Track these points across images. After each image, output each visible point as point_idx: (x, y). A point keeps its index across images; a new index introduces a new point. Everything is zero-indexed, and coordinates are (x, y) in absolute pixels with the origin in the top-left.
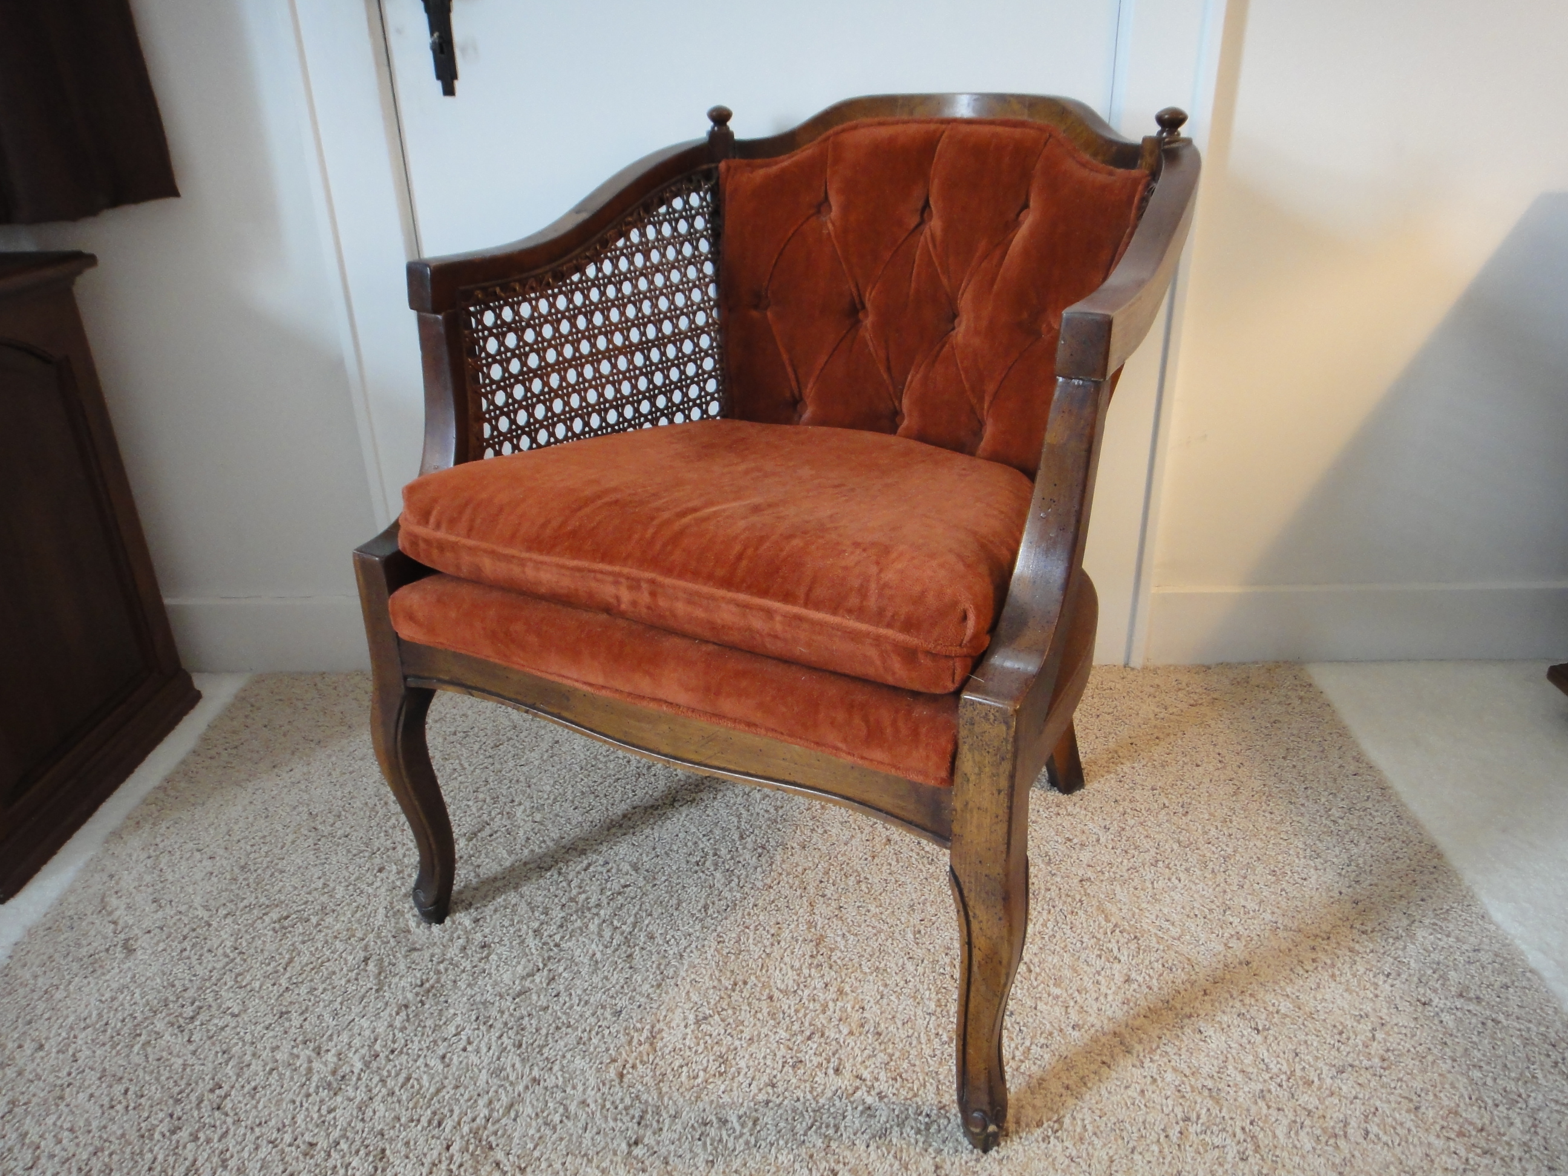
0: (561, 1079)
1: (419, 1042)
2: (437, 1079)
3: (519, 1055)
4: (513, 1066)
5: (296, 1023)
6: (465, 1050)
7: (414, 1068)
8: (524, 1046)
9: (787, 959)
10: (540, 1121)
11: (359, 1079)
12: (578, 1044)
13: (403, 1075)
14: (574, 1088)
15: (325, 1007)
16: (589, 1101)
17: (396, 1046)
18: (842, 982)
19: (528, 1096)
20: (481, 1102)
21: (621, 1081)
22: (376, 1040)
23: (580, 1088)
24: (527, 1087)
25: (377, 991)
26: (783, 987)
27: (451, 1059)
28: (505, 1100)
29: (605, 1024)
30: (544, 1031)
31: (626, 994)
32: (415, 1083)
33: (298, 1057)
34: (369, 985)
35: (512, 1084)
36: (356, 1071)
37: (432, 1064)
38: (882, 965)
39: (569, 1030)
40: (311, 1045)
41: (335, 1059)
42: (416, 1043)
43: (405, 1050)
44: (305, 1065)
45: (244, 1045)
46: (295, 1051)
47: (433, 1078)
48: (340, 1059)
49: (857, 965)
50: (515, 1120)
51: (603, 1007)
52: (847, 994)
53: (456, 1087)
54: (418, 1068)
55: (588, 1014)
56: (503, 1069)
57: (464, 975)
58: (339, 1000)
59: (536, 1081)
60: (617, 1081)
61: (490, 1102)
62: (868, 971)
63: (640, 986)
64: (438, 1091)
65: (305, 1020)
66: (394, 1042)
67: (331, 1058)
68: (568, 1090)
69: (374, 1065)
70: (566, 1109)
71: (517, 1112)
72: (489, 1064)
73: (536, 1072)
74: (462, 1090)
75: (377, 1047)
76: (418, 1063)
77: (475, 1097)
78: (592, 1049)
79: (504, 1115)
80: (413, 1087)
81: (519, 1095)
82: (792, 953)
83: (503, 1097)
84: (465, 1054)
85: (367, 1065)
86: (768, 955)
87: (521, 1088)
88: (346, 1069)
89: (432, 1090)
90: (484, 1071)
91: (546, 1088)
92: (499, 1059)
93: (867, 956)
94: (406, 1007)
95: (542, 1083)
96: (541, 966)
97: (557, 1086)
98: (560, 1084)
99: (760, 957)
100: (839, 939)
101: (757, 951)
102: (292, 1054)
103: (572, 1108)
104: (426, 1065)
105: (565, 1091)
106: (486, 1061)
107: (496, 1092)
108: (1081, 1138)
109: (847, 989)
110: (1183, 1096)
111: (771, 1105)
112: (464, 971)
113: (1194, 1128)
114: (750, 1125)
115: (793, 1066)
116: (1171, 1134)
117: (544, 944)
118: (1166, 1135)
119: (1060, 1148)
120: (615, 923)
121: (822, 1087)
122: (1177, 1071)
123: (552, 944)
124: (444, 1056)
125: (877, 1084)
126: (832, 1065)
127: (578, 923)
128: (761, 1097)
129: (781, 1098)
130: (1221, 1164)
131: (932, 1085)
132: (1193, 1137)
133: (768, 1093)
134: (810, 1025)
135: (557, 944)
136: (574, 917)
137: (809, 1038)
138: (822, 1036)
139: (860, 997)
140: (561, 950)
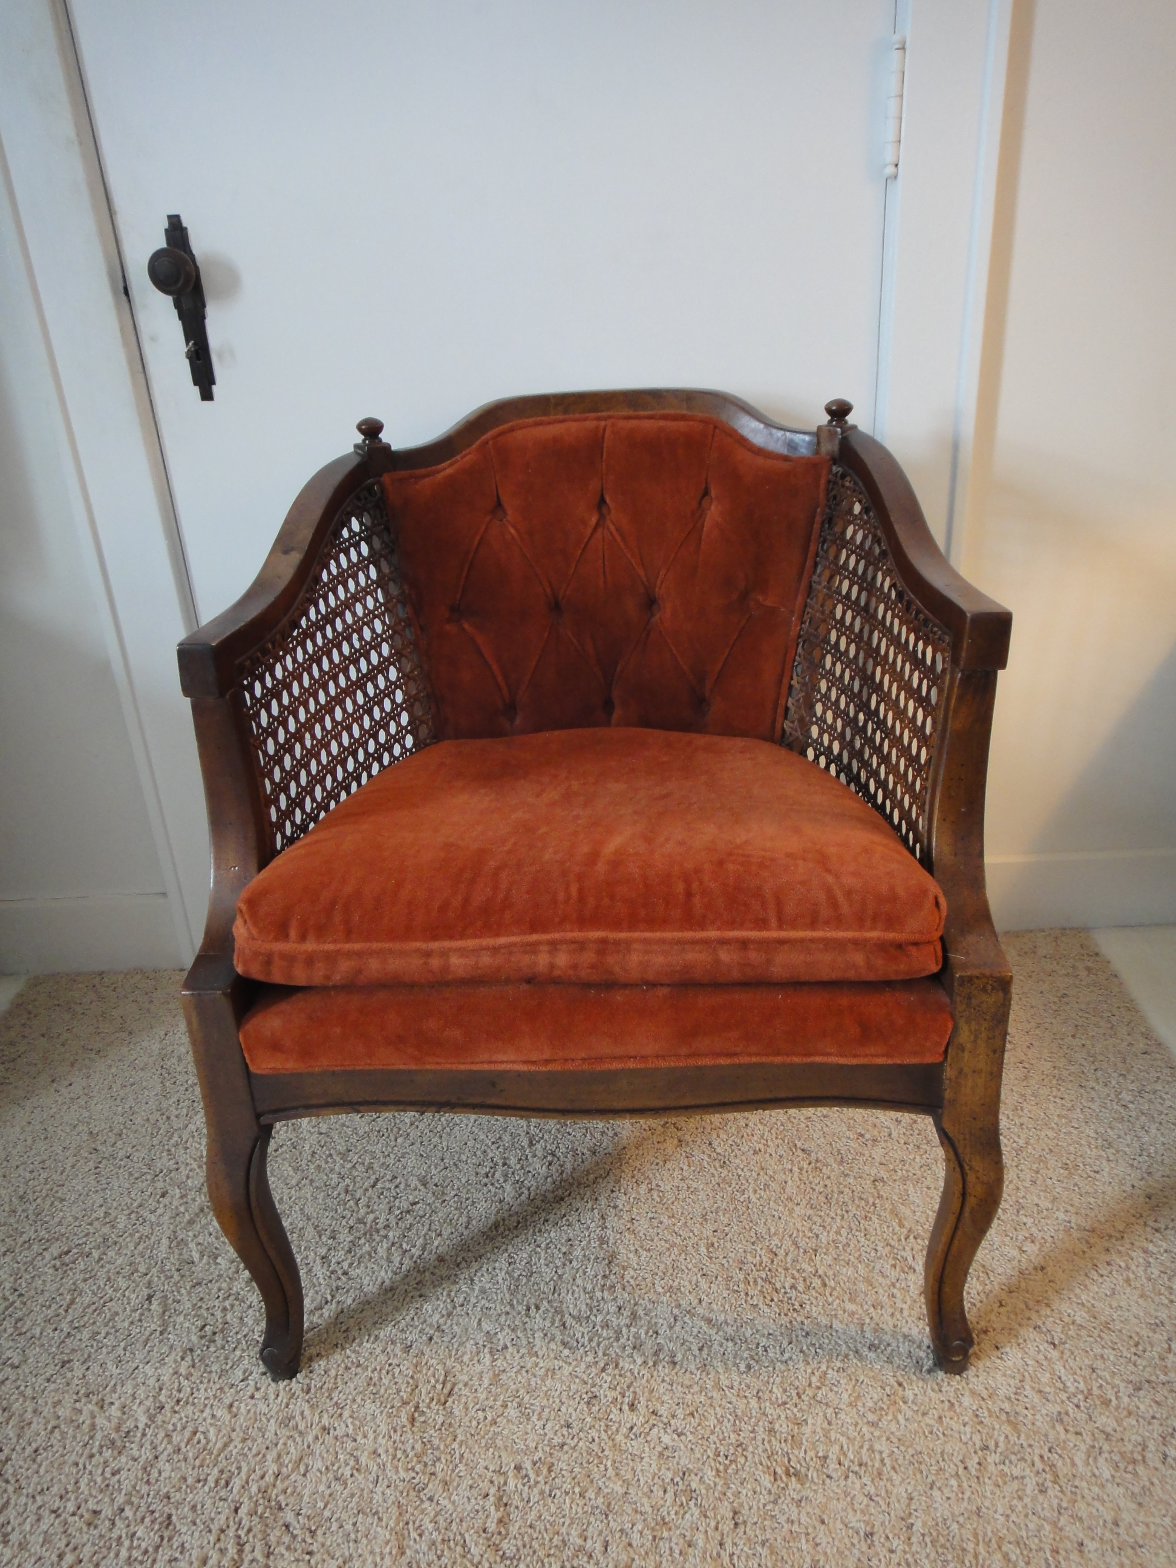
0: (351, 1427)
1: (206, 1390)
2: (224, 1432)
3: (308, 1401)
4: (302, 1413)
5: (79, 1373)
6: (252, 1397)
7: (200, 1420)
8: (313, 1391)
9: (579, 1281)
10: (331, 1475)
11: (144, 1435)
12: (369, 1385)
13: (190, 1429)
14: (365, 1437)
15: (108, 1353)
16: (380, 1451)
17: (181, 1395)
18: (636, 1304)
19: (317, 1448)
20: (271, 1456)
21: (413, 1425)
22: (161, 1389)
23: (371, 1436)
24: (317, 1438)
25: (161, 1333)
26: (575, 1313)
27: (239, 1408)
28: (294, 1453)
29: (395, 1361)
30: (333, 1373)
31: (416, 1327)
32: (202, 1437)
33: (80, 1411)
34: (153, 1327)
35: (301, 1433)
36: (141, 1426)
37: (219, 1414)
38: (676, 1283)
39: (359, 1370)
40: (95, 1399)
41: (119, 1414)
42: (202, 1391)
43: (191, 1399)
44: (88, 1422)
45: (25, 1401)
46: (78, 1405)
47: (220, 1431)
48: (124, 1413)
49: (650, 1285)
50: (304, 1475)
51: (393, 1342)
52: (640, 1318)
53: (244, 1440)
54: (205, 1420)
55: (378, 1351)
56: (291, 1418)
57: (250, 1311)
58: (122, 1344)
59: (325, 1429)
60: (409, 1426)
61: (279, 1456)
62: (661, 1290)
63: (431, 1316)
64: (226, 1445)
65: (88, 1369)
66: (179, 1391)
67: (115, 1411)
68: (359, 1438)
69: (159, 1418)
70: (357, 1461)
71: (307, 1466)
72: (277, 1413)
73: (325, 1421)
74: (249, 1443)
75: (162, 1398)
76: (204, 1415)
77: (264, 1451)
78: (382, 1391)
79: (293, 1471)
80: (199, 1442)
81: (309, 1447)
82: (585, 1273)
83: (292, 1450)
84: (253, 1402)
85: (152, 1418)
86: (560, 1277)
87: (310, 1438)
88: (130, 1424)
89: (219, 1445)
90: (272, 1421)
91: (336, 1438)
92: (287, 1406)
93: (660, 1274)
94: (191, 1350)
95: (332, 1431)
96: (329, 1298)
97: (347, 1435)
98: (350, 1432)
99: (552, 1279)
100: (631, 1256)
101: (548, 1273)
102: (74, 1409)
103: (363, 1460)
104: (213, 1416)
105: (355, 1440)
106: (275, 1409)
107: (285, 1444)
108: (879, 1474)
109: (641, 1312)
110: (982, 1422)
111: (566, 1447)
112: (250, 1307)
113: (992, 1458)
114: (545, 1471)
115: (588, 1403)
116: (969, 1466)
117: (332, 1273)
118: (965, 1468)
119: (858, 1486)
120: (404, 1246)
121: (617, 1425)
122: (973, 1393)
123: (340, 1272)
124: (231, 1406)
125: (673, 1422)
126: (626, 1400)
127: (367, 1248)
128: (557, 1440)
129: (576, 1440)
130: (1020, 1498)
131: (729, 1420)
132: (991, 1468)
133: (563, 1435)
134: (604, 1355)
135: (345, 1273)
136: (362, 1241)
137: (603, 1370)
138: (617, 1366)
139: (654, 1320)
140: (349, 1279)
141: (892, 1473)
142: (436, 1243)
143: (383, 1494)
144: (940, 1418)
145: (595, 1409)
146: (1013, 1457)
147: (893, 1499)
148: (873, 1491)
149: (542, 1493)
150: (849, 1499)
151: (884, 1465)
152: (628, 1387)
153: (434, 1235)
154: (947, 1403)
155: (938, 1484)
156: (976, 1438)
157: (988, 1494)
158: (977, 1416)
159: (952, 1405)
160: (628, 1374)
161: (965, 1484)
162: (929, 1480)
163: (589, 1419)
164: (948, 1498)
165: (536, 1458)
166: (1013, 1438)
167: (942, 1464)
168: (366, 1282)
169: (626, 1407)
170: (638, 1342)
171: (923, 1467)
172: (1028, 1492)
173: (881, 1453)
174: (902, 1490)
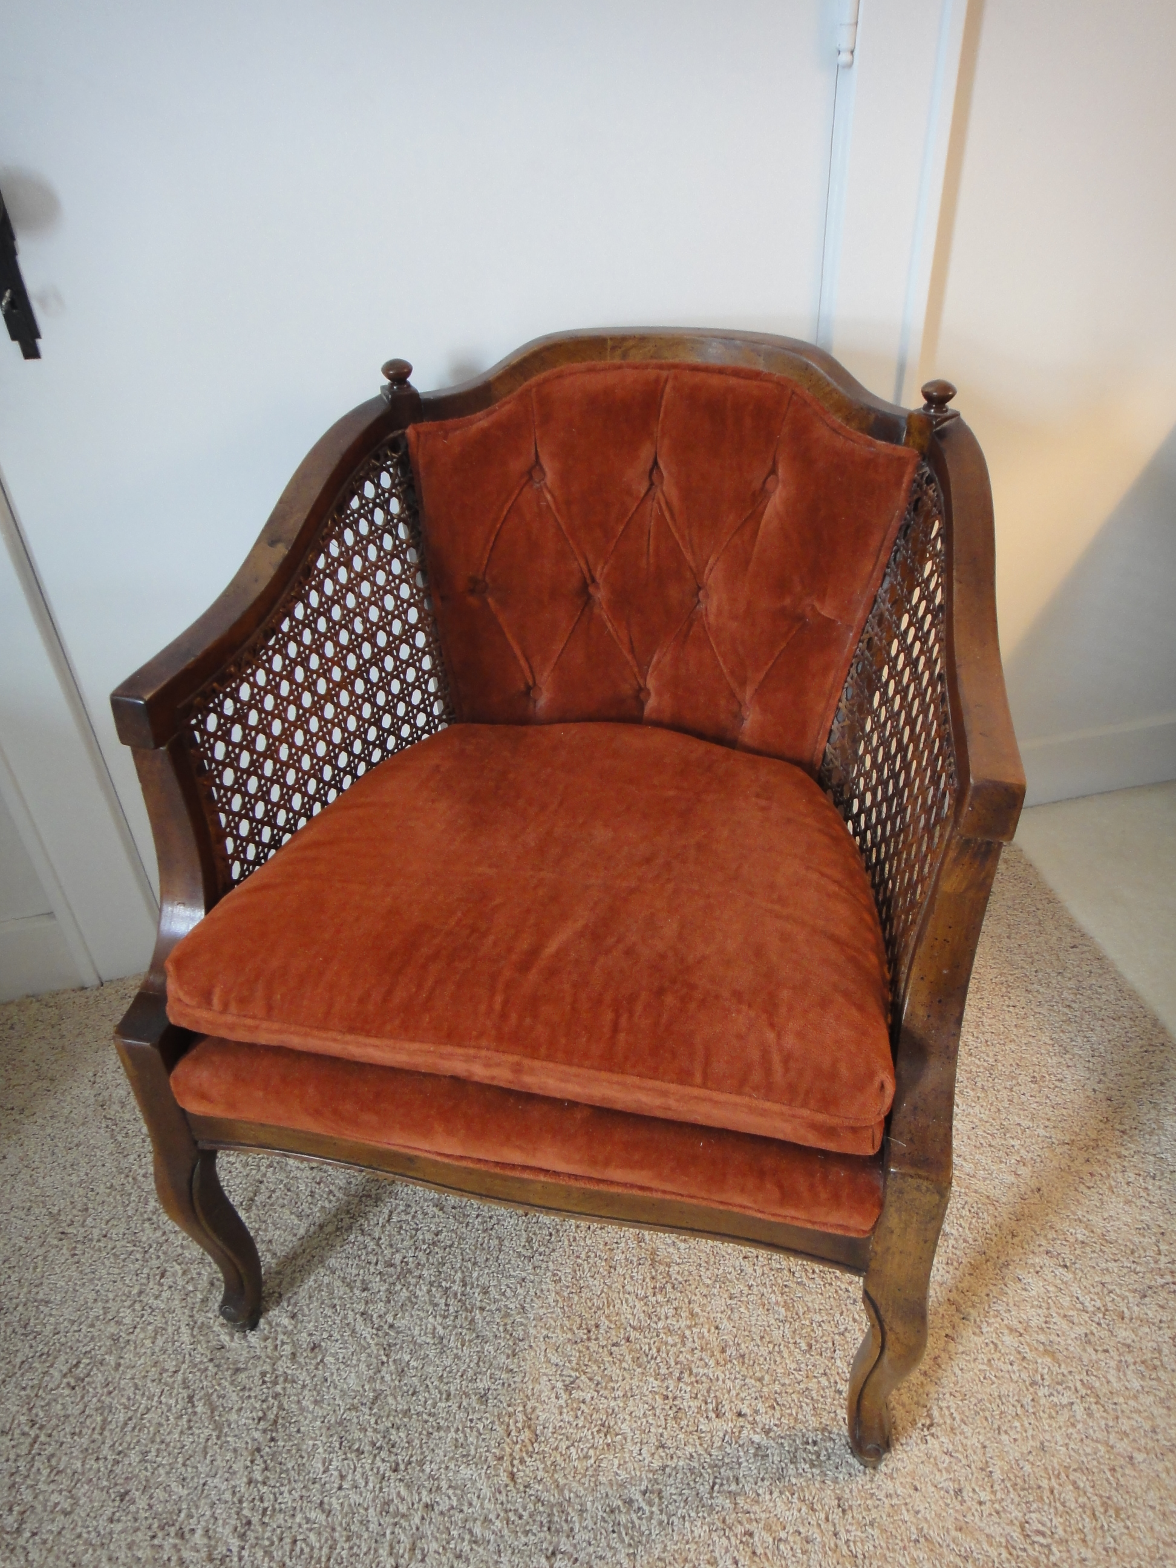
0: (454, 1499)
1: (290, 1492)
2: (326, 1535)
3: (401, 1480)
4: (399, 1494)
5: (142, 1503)
6: (340, 1488)
7: (295, 1528)
8: (402, 1467)
9: (628, 1288)
10: (450, 1555)
11: (240, 1559)
12: (456, 1447)
13: (288, 1540)
14: (470, 1505)
15: (168, 1473)
16: (492, 1516)
17: (266, 1505)
18: (690, 1303)
19: (427, 1530)
20: (383, 1552)
21: (515, 1483)
22: (240, 1502)
23: (475, 1501)
24: (423, 1518)
25: (218, 1438)
26: (635, 1323)
27: (330, 1504)
28: (406, 1541)
29: (475, 1416)
30: (417, 1442)
31: (485, 1373)
32: (304, 1546)
33: (161, 1546)
34: (207, 1432)
35: (403, 1516)
36: (235, 1550)
37: (313, 1515)
38: (721, 1271)
39: (442, 1433)
40: (172, 1530)
41: (205, 1541)
42: (286, 1494)
43: (277, 1506)
44: (174, 1558)
45: (95, 1551)
46: (156, 1542)
47: (319, 1534)
48: (209, 1538)
49: (697, 1278)
50: (423, 1560)
51: (467, 1395)
52: (697, 1314)
53: (348, 1539)
54: (300, 1526)
55: (455, 1408)
56: (388, 1503)
57: (306, 1392)
58: (180, 1460)
59: (429, 1507)
60: (512, 1484)
61: (392, 1547)
62: (709, 1282)
63: (495, 1357)
64: (332, 1548)
65: (151, 1497)
66: (262, 1500)
67: (198, 1538)
68: (465, 1508)
69: (251, 1535)
70: (470, 1532)
71: (423, 1550)
72: (374, 1501)
73: (426, 1498)
74: (355, 1540)
75: (246, 1512)
76: (298, 1520)
77: (373, 1545)
78: (473, 1452)
79: (410, 1559)
80: (302, 1550)
81: (418, 1529)
82: (632, 1277)
83: (402, 1537)
84: (342, 1493)
85: (243, 1536)
86: (610, 1287)
87: (417, 1520)
88: (222, 1549)
89: (325, 1551)
90: (371, 1511)
91: (442, 1513)
92: (381, 1489)
93: (704, 1264)
94: (258, 1450)
95: (436, 1507)
96: (384, 1359)
97: (452, 1508)
98: (455, 1504)
99: (602, 1292)
100: (671, 1250)
101: (597, 1284)
102: (153, 1546)
103: (478, 1530)
104: (308, 1520)
105: (461, 1511)
106: (370, 1496)
107: (393, 1533)
108: (952, 1429)
109: (697, 1310)
110: (1024, 1358)
111: (668, 1470)
112: (304, 1386)
113: (1042, 1392)
114: (657, 1500)
115: (675, 1418)
116: (1024, 1403)
117: (378, 1330)
118: (1022, 1406)
119: (937, 1446)
120: (444, 1284)
121: (709, 1435)
122: (1011, 1330)
123: (386, 1327)
124: (322, 1503)
125: (758, 1418)
126: (710, 1407)
127: (405, 1293)
128: (656, 1464)
129: (675, 1460)
130: (1073, 1425)
131: (807, 1404)
132: (1043, 1401)
133: (661, 1457)
134: (676, 1364)
135: (391, 1326)
136: (398, 1287)
137: (679, 1379)
138: (691, 1373)
139: (712, 1316)
140: (398, 1333)
141: (963, 1426)
142: (475, 1275)
143: (510, 1561)
144: (989, 1360)
145: (684, 1423)
146: (1060, 1388)
147: (970, 1451)
148: (951, 1448)
149: (661, 1523)
150: (932, 1460)
151: (954, 1419)
152: (708, 1392)
153: (469, 1265)
154: (991, 1345)
155: (1004, 1428)
156: (1024, 1375)
157: (1047, 1428)
158: (1019, 1353)
159: (996, 1345)
160: (704, 1379)
161: (1026, 1423)
162: (995, 1426)
163: (681, 1436)
164: (1015, 1440)
165: (643, 1488)
166: (1055, 1369)
167: (1002, 1408)
168: (416, 1332)
169: (712, 1415)
170: (704, 1342)
171: (987, 1414)
172: (1078, 1418)
173: (948, 1408)
174: (975, 1441)
